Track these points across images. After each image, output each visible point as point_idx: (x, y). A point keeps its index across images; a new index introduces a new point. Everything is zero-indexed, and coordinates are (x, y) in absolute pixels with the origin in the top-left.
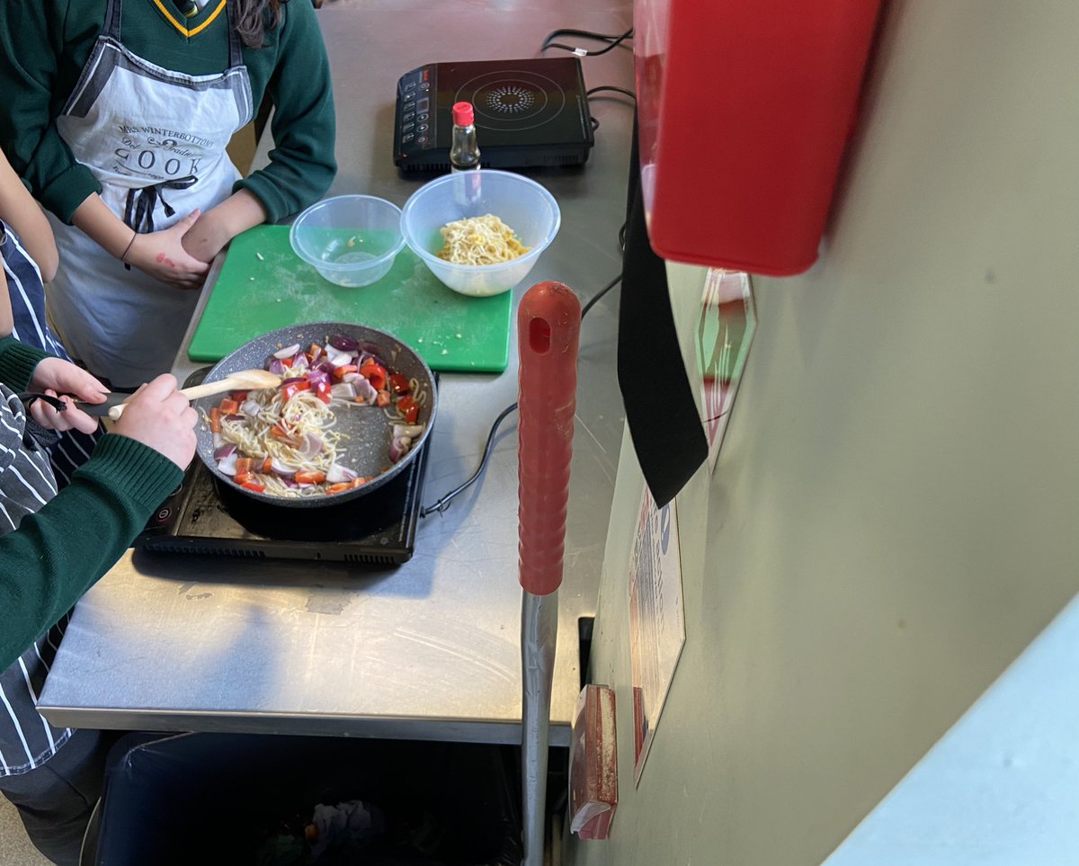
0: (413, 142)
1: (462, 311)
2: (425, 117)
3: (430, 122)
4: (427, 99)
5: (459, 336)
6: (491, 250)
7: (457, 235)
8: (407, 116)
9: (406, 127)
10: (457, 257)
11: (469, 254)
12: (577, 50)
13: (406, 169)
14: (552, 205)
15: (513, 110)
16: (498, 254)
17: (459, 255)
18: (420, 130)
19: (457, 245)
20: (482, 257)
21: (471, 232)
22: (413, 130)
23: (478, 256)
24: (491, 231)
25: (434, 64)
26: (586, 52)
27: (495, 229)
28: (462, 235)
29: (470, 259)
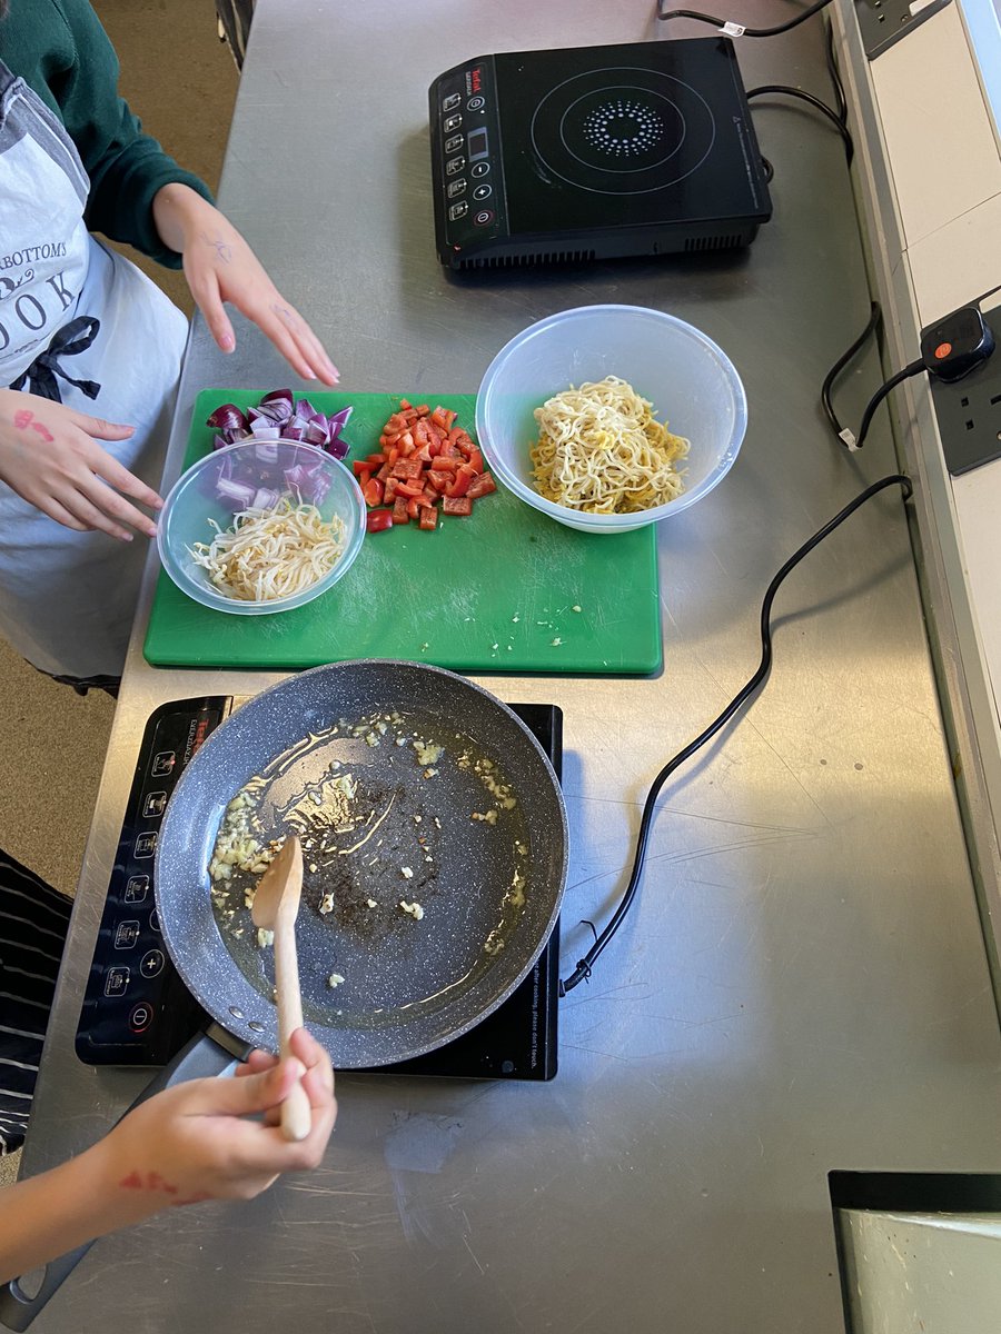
0: (467, 220)
1: (578, 557)
2: (485, 168)
3: (494, 179)
4: (483, 130)
5: (578, 608)
6: (624, 455)
7: (568, 430)
8: (452, 165)
9: (453, 188)
10: (569, 472)
11: (590, 465)
12: (727, 24)
13: (458, 266)
14: (732, 380)
15: (631, 149)
16: (635, 460)
17: (573, 467)
18: (478, 196)
19: (567, 449)
20: (609, 468)
21: (588, 425)
22: (465, 196)
23: (604, 467)
24: (619, 415)
25: (489, 57)
26: (744, 28)
27: (625, 410)
28: (575, 429)
29: (590, 473)
